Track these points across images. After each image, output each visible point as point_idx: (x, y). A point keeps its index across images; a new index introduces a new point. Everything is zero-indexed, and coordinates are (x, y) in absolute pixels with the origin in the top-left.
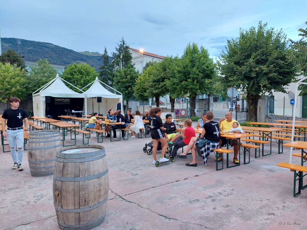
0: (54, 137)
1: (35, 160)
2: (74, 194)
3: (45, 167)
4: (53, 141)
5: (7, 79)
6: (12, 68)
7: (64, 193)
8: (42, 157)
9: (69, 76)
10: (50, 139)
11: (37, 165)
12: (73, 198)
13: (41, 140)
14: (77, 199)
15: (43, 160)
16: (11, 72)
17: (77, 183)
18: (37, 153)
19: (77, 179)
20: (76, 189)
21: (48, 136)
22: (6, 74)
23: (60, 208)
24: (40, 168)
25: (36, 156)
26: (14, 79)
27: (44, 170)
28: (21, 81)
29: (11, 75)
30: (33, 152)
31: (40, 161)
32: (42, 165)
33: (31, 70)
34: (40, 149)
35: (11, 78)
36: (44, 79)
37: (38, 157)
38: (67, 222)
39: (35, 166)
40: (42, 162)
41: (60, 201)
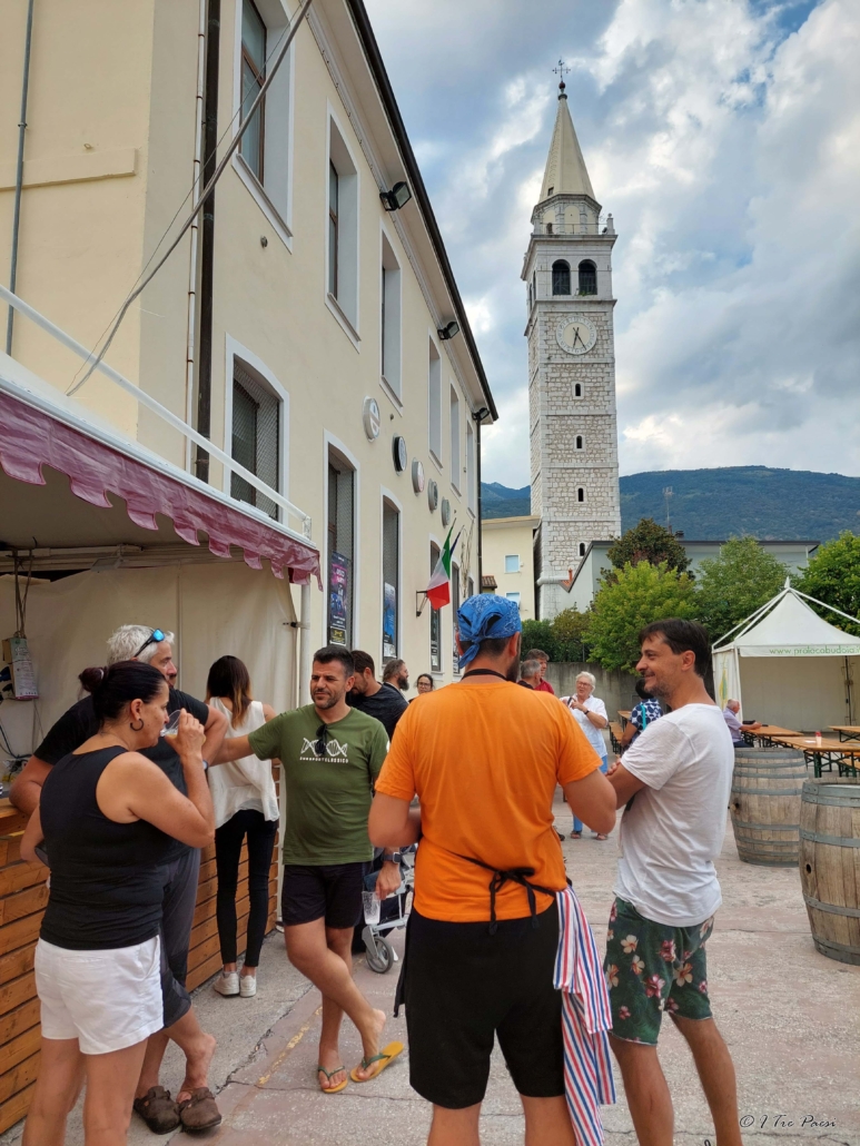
0: (792, 765)
1: (750, 819)
2: (844, 874)
3: (772, 842)
4: (788, 777)
5: (643, 607)
6: (654, 575)
7: (822, 869)
8: (765, 813)
9: (827, 582)
10: (782, 772)
11: (754, 834)
12: (841, 881)
13: (761, 771)
14: (850, 886)
15: (769, 821)
16: (652, 587)
17: (846, 850)
18: (753, 802)
19: (848, 842)
20: (846, 863)
21: (778, 761)
22: (640, 592)
23: (814, 899)
24: (761, 843)
25: (750, 810)
26: (660, 604)
27: (770, 849)
28: (678, 610)
29: (652, 595)
30: (744, 798)
31: (761, 824)
32: (767, 835)
33: (705, 574)
34: (759, 793)
35: (653, 604)
36: (744, 599)
37: (756, 814)
38: (832, 936)
39: (748, 834)
40: (765, 826)
41: (815, 886)
